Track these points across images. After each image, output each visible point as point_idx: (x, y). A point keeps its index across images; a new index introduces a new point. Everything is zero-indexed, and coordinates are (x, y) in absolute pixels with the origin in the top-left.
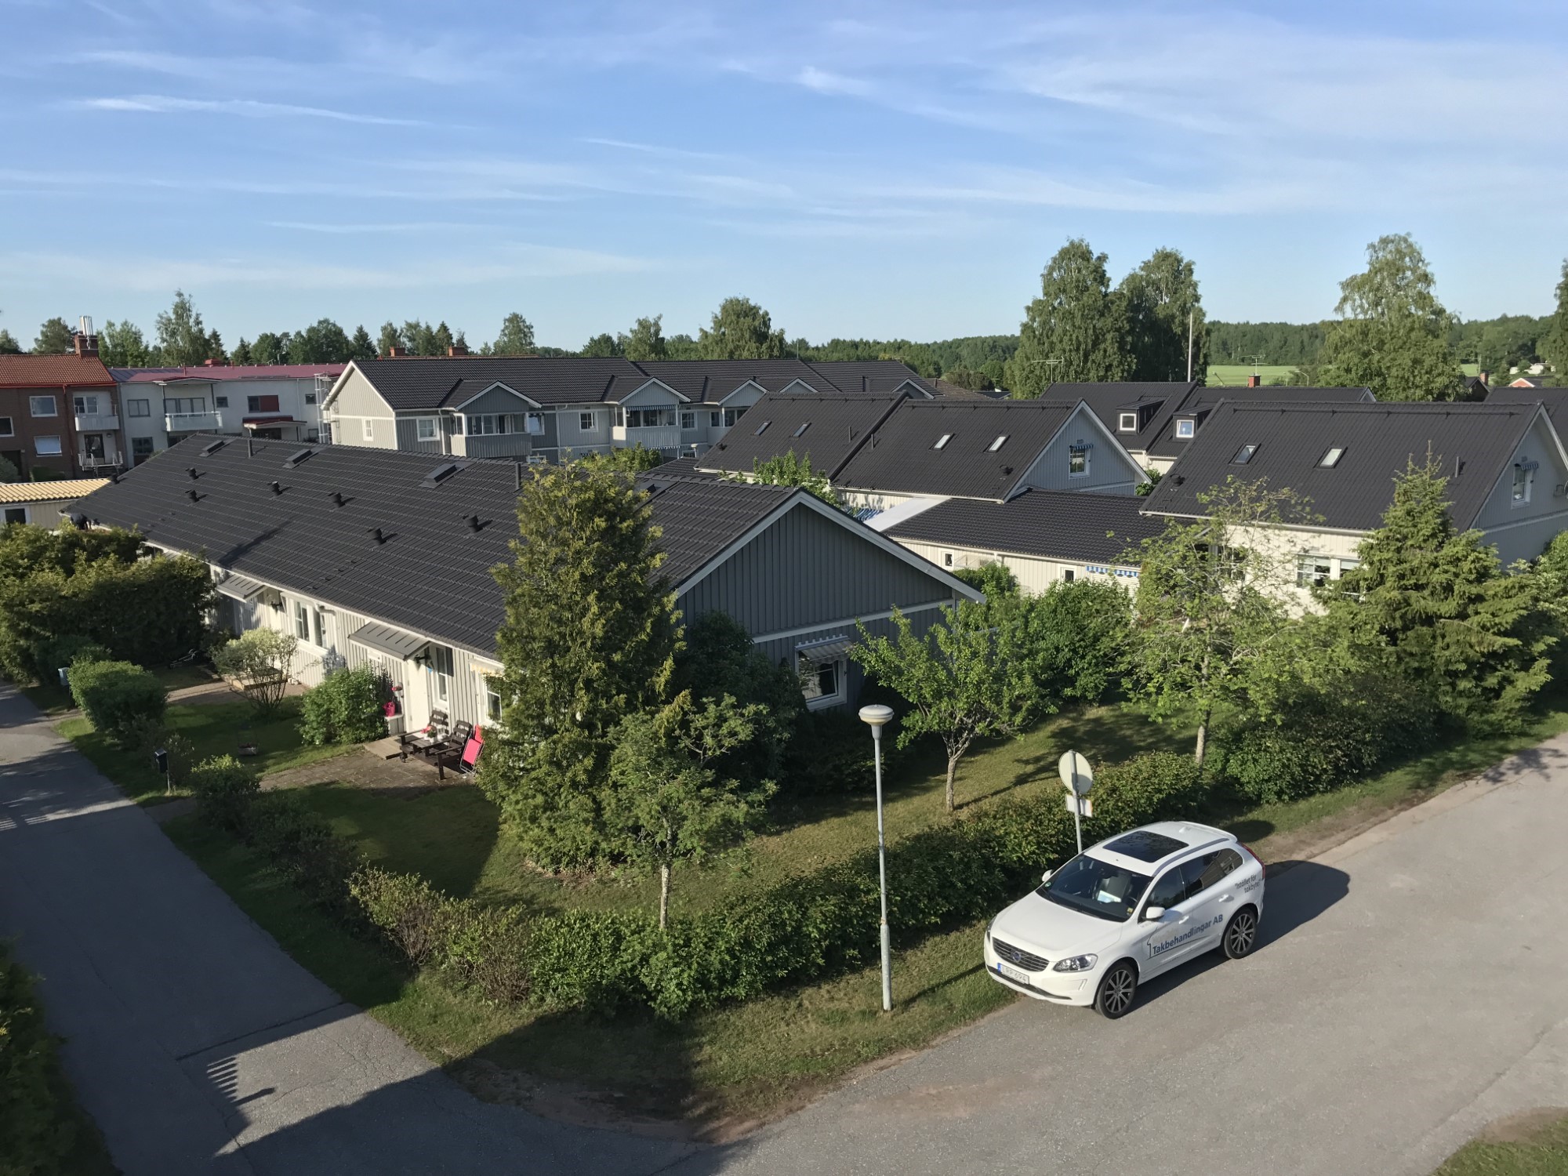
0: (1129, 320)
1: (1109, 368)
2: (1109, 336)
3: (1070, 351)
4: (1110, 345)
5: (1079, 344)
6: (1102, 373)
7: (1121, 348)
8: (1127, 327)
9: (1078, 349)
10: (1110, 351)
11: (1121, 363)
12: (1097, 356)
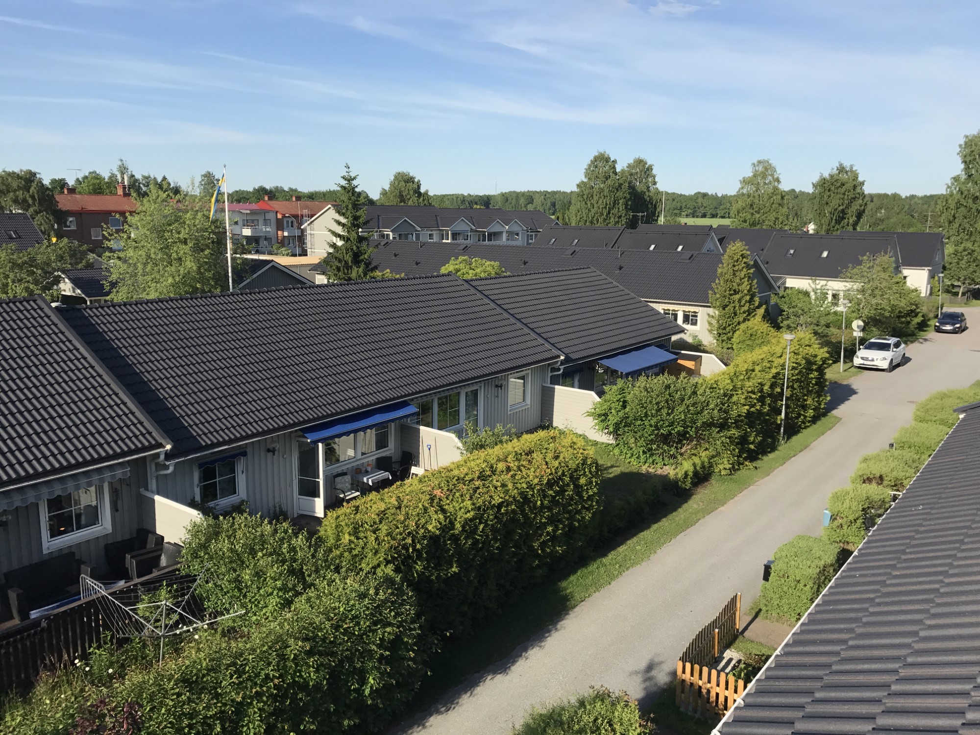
0: (629, 193)
1: (620, 217)
2: (621, 201)
3: (602, 208)
4: (621, 207)
5: (606, 204)
6: (617, 220)
7: (626, 207)
8: (628, 196)
9: (606, 208)
10: (621, 210)
11: (626, 215)
12: (615, 211)
